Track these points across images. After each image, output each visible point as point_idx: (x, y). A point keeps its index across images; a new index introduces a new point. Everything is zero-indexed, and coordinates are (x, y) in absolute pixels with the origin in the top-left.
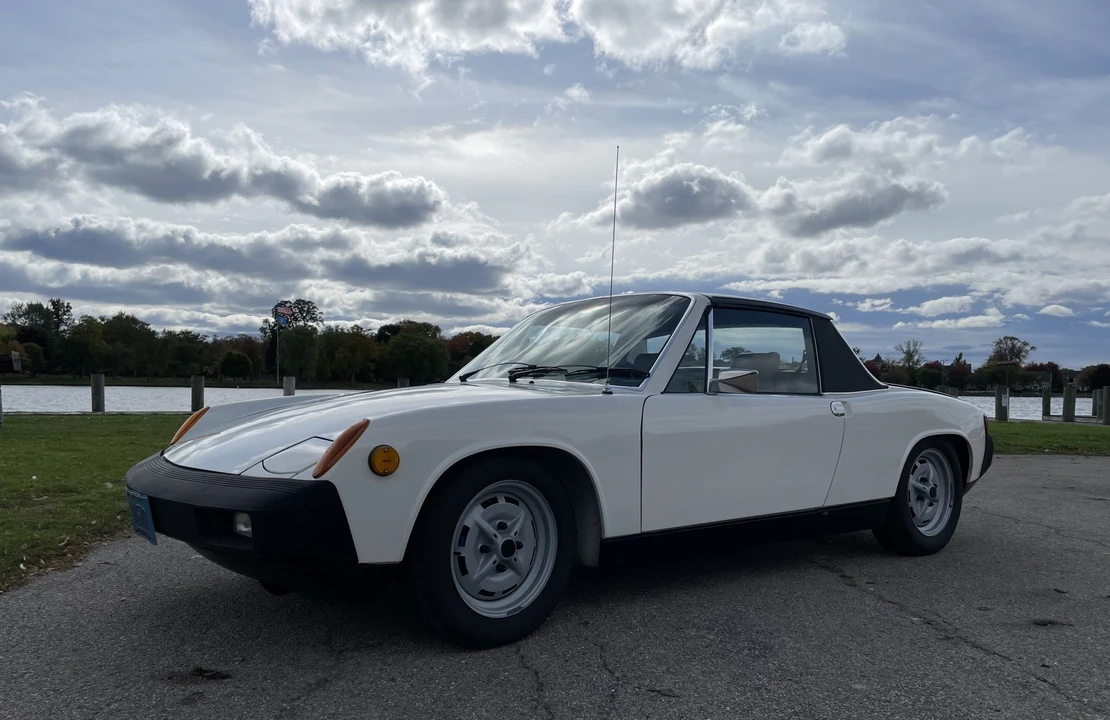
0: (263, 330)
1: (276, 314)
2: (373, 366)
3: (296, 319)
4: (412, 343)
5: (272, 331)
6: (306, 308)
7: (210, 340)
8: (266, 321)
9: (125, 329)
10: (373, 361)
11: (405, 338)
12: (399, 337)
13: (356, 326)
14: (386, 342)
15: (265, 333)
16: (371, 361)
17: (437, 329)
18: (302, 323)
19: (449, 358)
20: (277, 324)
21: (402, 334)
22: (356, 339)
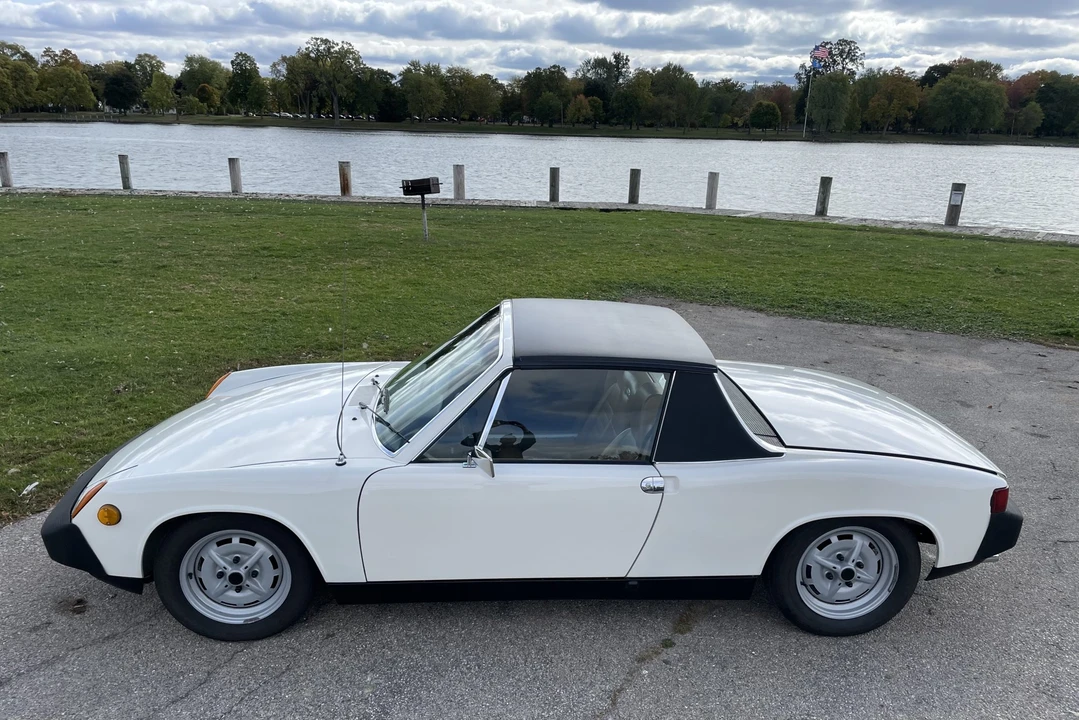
0: (798, 76)
1: (814, 58)
2: (910, 115)
3: (835, 62)
4: (962, 87)
5: (808, 77)
6: (847, 49)
7: (749, 86)
8: (803, 66)
9: (672, 80)
10: (911, 109)
11: (955, 80)
12: (949, 79)
14: (932, 85)
15: (800, 79)
16: (909, 110)
17: (998, 68)
18: (840, 67)
19: (1006, 105)
20: (813, 68)
21: (951, 75)
22: (896, 82)
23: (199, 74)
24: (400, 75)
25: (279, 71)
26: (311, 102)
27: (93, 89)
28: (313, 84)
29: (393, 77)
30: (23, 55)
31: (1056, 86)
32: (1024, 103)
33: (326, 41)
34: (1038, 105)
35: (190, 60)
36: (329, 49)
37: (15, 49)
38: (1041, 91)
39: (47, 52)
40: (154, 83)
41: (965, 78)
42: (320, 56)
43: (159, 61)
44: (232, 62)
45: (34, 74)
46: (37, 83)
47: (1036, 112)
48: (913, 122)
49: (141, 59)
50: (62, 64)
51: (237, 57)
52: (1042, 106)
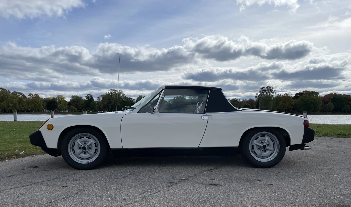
0: (256, 97)
1: (260, 92)
2: (292, 107)
3: (267, 93)
4: (307, 99)
5: (259, 97)
6: (270, 89)
7: (241, 101)
8: (257, 94)
10: (292, 105)
11: (304, 97)
12: (302, 97)
13: (286, 94)
14: (297, 99)
17: (318, 93)
18: (268, 94)
19: (322, 103)
20: (260, 95)
21: (303, 95)
22: (286, 98)
23: (76, 100)
24: (136, 99)
25: (100, 99)
26: (109, 107)
27: (43, 105)
28: (110, 102)
29: (134, 100)
30: (22, 95)
31: (337, 97)
32: (327, 103)
33: (114, 90)
34: (332, 103)
35: (73, 97)
36: (115, 92)
37: (20, 94)
38: (332, 99)
39: (30, 94)
40: (62, 103)
41: (308, 96)
42: (112, 94)
43: (64, 97)
44: (86, 97)
45: (25, 101)
46: (26, 103)
47: (331, 105)
48: (293, 109)
49: (58, 97)
50: (34, 98)
51: (87, 95)
52: (333, 103)
